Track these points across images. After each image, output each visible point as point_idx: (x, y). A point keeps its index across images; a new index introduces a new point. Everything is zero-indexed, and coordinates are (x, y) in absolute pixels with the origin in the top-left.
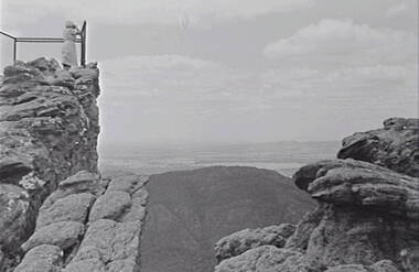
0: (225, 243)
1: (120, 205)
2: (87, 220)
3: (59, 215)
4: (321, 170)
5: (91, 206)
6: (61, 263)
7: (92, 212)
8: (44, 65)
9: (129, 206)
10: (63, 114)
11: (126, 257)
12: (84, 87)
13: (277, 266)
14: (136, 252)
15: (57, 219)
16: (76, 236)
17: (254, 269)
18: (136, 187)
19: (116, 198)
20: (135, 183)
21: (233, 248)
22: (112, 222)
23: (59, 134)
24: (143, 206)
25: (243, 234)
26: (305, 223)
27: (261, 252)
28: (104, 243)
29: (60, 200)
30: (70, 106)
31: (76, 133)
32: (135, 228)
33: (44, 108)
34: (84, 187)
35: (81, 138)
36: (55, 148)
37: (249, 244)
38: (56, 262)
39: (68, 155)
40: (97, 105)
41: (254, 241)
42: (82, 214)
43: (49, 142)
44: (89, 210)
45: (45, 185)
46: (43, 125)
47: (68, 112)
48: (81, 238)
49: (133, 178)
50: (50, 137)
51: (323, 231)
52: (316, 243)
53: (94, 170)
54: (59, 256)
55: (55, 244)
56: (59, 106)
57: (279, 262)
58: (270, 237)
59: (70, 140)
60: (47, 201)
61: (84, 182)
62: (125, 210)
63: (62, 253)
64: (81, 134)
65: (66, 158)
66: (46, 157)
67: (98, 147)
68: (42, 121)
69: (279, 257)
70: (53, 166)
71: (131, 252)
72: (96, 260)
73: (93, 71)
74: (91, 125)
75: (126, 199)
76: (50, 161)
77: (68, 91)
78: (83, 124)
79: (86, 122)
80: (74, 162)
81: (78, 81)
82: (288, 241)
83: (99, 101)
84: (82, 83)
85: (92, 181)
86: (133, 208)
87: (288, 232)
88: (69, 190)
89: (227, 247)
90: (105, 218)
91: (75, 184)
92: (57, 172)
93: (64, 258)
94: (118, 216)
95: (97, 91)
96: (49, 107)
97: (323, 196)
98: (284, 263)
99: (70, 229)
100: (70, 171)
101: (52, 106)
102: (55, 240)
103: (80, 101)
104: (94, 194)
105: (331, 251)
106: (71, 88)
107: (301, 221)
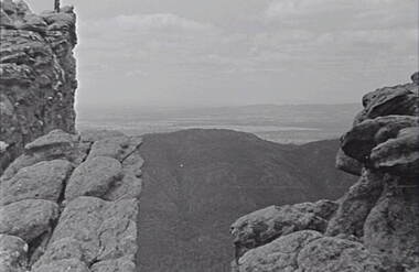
0: (245, 225)
1: (108, 176)
2: (62, 198)
3: (22, 191)
4: (384, 129)
5: (67, 178)
6: (24, 263)
7: (68, 186)
8: (11, 9)
9: (119, 178)
10: (33, 62)
11: (120, 255)
12: (59, 33)
13: (330, 264)
14: (135, 247)
15: (21, 196)
16: (47, 222)
17: (296, 266)
18: (128, 151)
19: (101, 167)
20: (126, 147)
21: (256, 232)
22: (96, 201)
23: (27, 85)
24: (138, 177)
25: (269, 214)
26: (353, 199)
27: (301, 241)
28: (87, 232)
29: (25, 169)
30: (41, 55)
31: (49, 86)
32: (130, 209)
33: (8, 53)
34: (58, 151)
35: (56, 93)
36: (21, 102)
37: (279, 228)
38: (16, 262)
39: (38, 112)
40: (74, 56)
41: (286, 224)
42: (55, 190)
43: (13, 94)
44: (64, 183)
45: (7, 148)
46: (6, 73)
47: (39, 60)
48: (53, 223)
49: (122, 141)
50: (15, 88)
51: (386, 212)
52: (376, 229)
53: (71, 130)
54: (22, 252)
55: (16, 234)
56: (26, 51)
57: (332, 258)
58: (306, 218)
59: (41, 95)
60: (9, 169)
61: (59, 144)
62: (114, 183)
63: (26, 247)
64: (55, 88)
65: (37, 116)
66: (9, 113)
67: (75, 104)
68: (5, 69)
69: (332, 250)
70: (19, 125)
71: (127, 247)
72: (75, 261)
73: (69, 16)
74: (67, 79)
75: (115, 167)
76: (15, 118)
77: (39, 37)
78: (57, 76)
79: (61, 75)
80: (46, 120)
81: (51, 26)
82: (331, 223)
83: (76, 52)
84: (55, 29)
85: (68, 144)
86: (125, 180)
87: (328, 212)
88: (37, 155)
89: (249, 230)
90: (87, 194)
91: (46, 147)
92: (25, 132)
93: (29, 254)
94: (105, 192)
95: (73, 39)
96: (15, 51)
97: (397, 165)
98: (341, 260)
99: (38, 211)
100: (42, 131)
101: (19, 51)
102: (16, 228)
103: (54, 49)
104: (71, 160)
105: (403, 241)
106: (43, 34)
107: (346, 197)
